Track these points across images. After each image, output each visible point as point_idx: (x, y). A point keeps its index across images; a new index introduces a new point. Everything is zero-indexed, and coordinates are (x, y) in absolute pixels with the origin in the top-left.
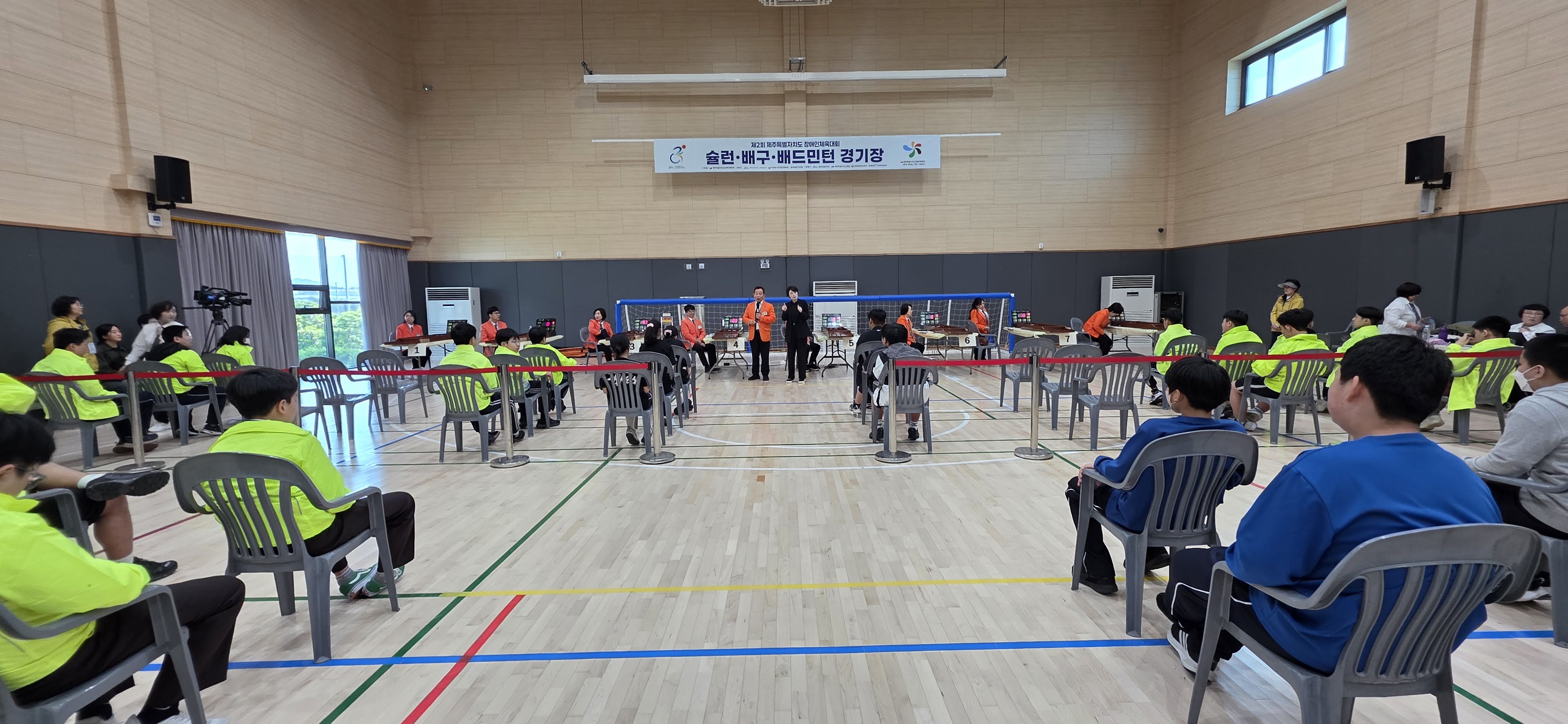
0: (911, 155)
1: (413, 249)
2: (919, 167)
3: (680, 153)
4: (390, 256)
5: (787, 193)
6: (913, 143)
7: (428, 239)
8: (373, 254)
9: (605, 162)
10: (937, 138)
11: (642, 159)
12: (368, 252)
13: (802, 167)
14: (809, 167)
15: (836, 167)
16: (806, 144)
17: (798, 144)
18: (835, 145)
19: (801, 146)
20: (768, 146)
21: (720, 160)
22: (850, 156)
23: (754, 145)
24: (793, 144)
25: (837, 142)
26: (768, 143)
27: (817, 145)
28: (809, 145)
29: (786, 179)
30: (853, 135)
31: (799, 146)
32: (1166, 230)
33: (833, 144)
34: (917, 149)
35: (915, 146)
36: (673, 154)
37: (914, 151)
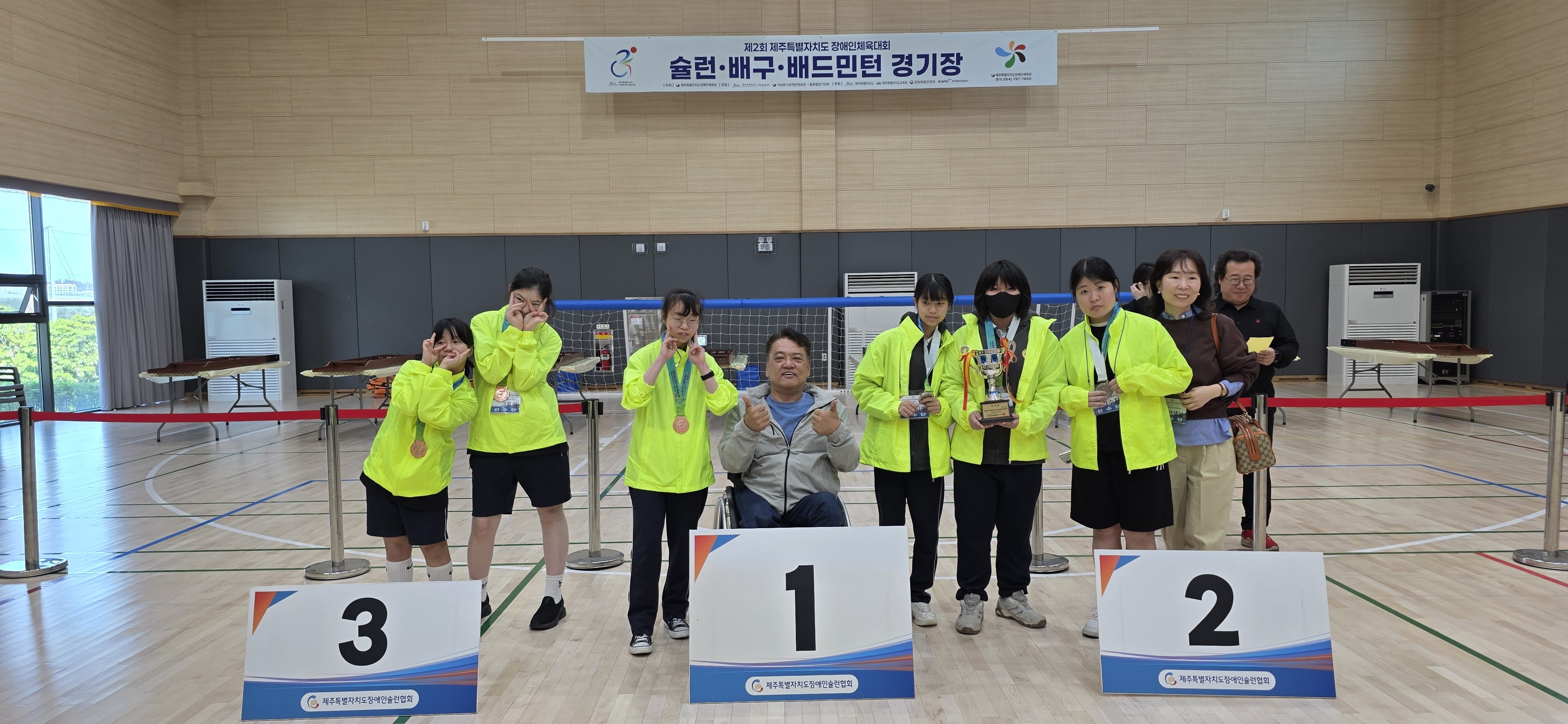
0: (1009, 64)
1: (183, 215)
2: (1021, 83)
3: (626, 61)
4: (146, 226)
5: (803, 126)
6: (1012, 43)
7: (208, 199)
8: (118, 224)
9: (504, 74)
10: (1051, 36)
11: (564, 69)
12: (110, 221)
13: (828, 84)
14: (839, 83)
15: (884, 83)
16: (834, 46)
17: (822, 47)
18: (883, 47)
19: (826, 49)
20: (772, 48)
21: (693, 72)
22: (907, 66)
23: (749, 47)
24: (813, 46)
25: (885, 42)
26: (772, 44)
27: (853, 48)
28: (839, 47)
29: (800, 103)
30: (912, 31)
31: (823, 49)
32: (1439, 186)
33: (879, 45)
34: (1018, 54)
35: (1016, 49)
36: (616, 62)
37: (1014, 57)
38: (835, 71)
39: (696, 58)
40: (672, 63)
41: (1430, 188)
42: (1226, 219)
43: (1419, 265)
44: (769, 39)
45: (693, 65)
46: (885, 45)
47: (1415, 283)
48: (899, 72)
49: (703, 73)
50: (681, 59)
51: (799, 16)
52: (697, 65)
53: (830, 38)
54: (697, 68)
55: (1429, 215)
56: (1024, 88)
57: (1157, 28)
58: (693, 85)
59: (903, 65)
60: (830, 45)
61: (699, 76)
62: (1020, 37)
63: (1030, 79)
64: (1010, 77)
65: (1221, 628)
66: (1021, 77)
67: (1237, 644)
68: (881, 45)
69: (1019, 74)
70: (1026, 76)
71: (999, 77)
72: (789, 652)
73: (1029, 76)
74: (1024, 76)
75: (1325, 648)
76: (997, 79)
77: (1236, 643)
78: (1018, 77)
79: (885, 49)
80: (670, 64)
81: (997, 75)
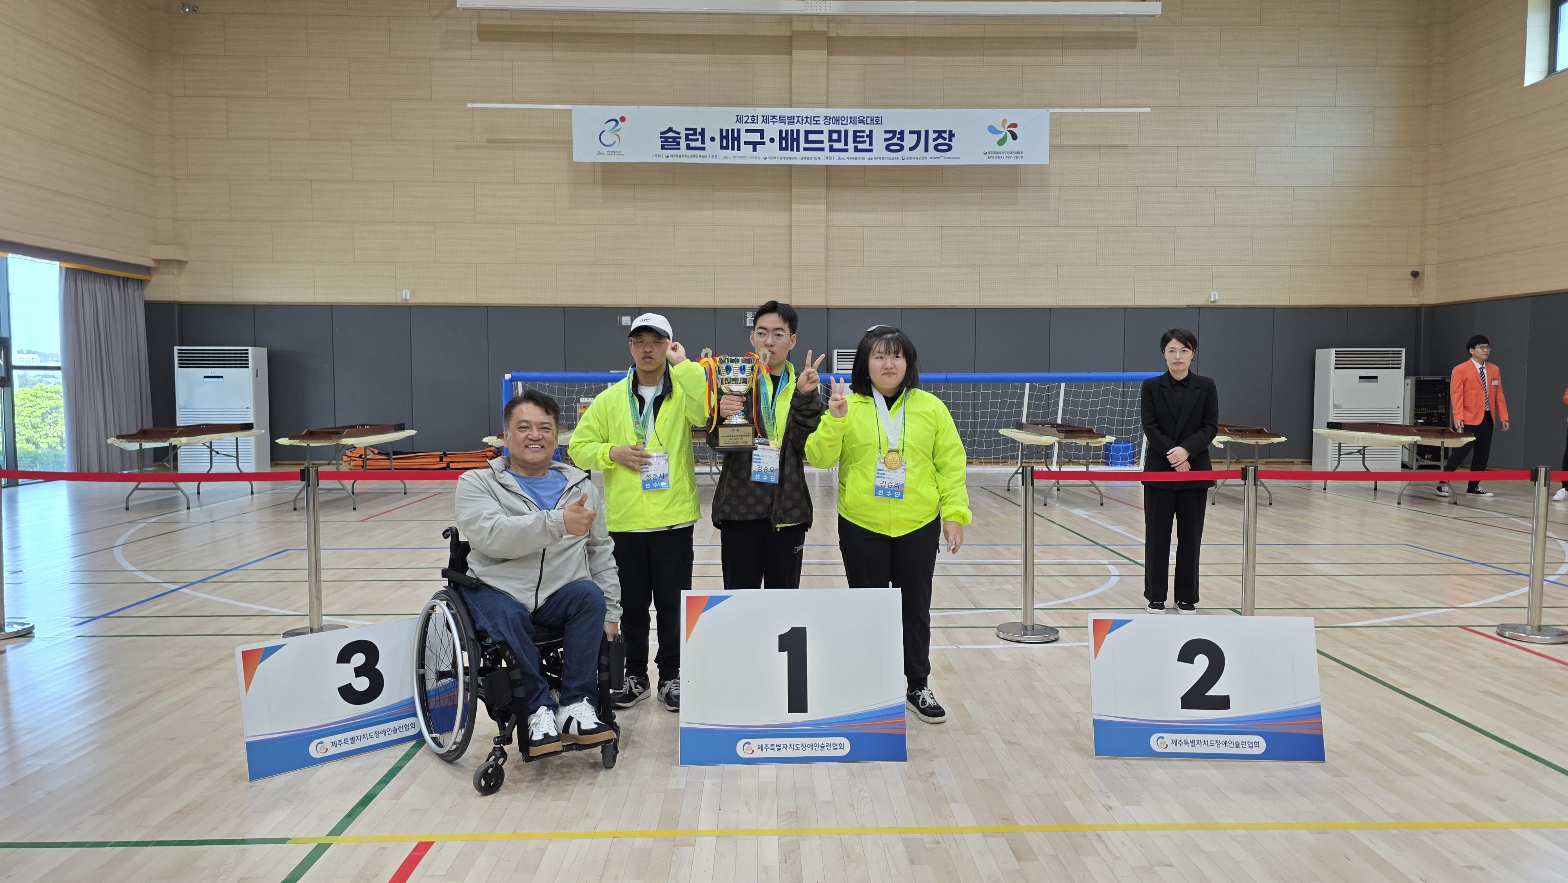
0: (1001, 142)
1: (155, 279)
2: (1013, 161)
3: (615, 131)
4: (115, 290)
5: (793, 201)
6: (1004, 122)
7: (181, 264)
8: (85, 287)
9: (488, 141)
10: (1044, 114)
11: (551, 137)
12: (78, 284)
13: (819, 158)
14: (830, 158)
15: (875, 158)
16: (826, 120)
17: (814, 120)
18: (875, 122)
19: (818, 122)
20: (763, 121)
21: (683, 143)
22: (899, 142)
23: (740, 119)
24: (805, 120)
25: (877, 117)
26: (763, 116)
27: (845, 122)
28: (831, 122)
29: (791, 177)
30: (904, 107)
31: (815, 122)
32: (1424, 273)
33: (871, 120)
34: (1010, 132)
35: (1008, 127)
36: (604, 131)
37: (1006, 133)
38: (826, 145)
39: (687, 129)
40: (662, 133)
41: (1415, 274)
42: (1214, 302)
43: (1404, 350)
44: (760, 111)
45: (683, 135)
46: (877, 120)
47: (1399, 368)
48: (892, 148)
49: (693, 144)
50: (670, 130)
51: (791, 89)
52: (687, 135)
53: (822, 112)
54: (687, 139)
55: (1414, 301)
56: (1016, 167)
57: (1148, 110)
58: (682, 156)
59: (895, 141)
60: (822, 119)
61: (689, 147)
62: (1012, 115)
63: (1022, 157)
64: (1002, 155)
65: (1212, 692)
66: (1013, 155)
67: (1228, 708)
68: (873, 120)
69: (1011, 153)
70: (1018, 155)
71: (991, 155)
72: (781, 715)
73: (1021, 155)
74: (1016, 155)
75: (1315, 712)
76: (989, 157)
77: (1227, 706)
78: (1010, 155)
79: (877, 124)
80: (659, 135)
81: (989, 153)
